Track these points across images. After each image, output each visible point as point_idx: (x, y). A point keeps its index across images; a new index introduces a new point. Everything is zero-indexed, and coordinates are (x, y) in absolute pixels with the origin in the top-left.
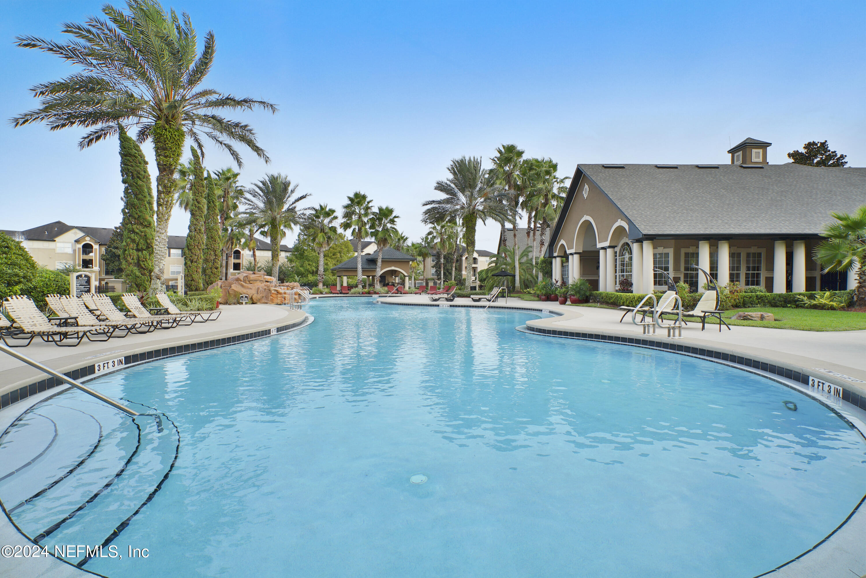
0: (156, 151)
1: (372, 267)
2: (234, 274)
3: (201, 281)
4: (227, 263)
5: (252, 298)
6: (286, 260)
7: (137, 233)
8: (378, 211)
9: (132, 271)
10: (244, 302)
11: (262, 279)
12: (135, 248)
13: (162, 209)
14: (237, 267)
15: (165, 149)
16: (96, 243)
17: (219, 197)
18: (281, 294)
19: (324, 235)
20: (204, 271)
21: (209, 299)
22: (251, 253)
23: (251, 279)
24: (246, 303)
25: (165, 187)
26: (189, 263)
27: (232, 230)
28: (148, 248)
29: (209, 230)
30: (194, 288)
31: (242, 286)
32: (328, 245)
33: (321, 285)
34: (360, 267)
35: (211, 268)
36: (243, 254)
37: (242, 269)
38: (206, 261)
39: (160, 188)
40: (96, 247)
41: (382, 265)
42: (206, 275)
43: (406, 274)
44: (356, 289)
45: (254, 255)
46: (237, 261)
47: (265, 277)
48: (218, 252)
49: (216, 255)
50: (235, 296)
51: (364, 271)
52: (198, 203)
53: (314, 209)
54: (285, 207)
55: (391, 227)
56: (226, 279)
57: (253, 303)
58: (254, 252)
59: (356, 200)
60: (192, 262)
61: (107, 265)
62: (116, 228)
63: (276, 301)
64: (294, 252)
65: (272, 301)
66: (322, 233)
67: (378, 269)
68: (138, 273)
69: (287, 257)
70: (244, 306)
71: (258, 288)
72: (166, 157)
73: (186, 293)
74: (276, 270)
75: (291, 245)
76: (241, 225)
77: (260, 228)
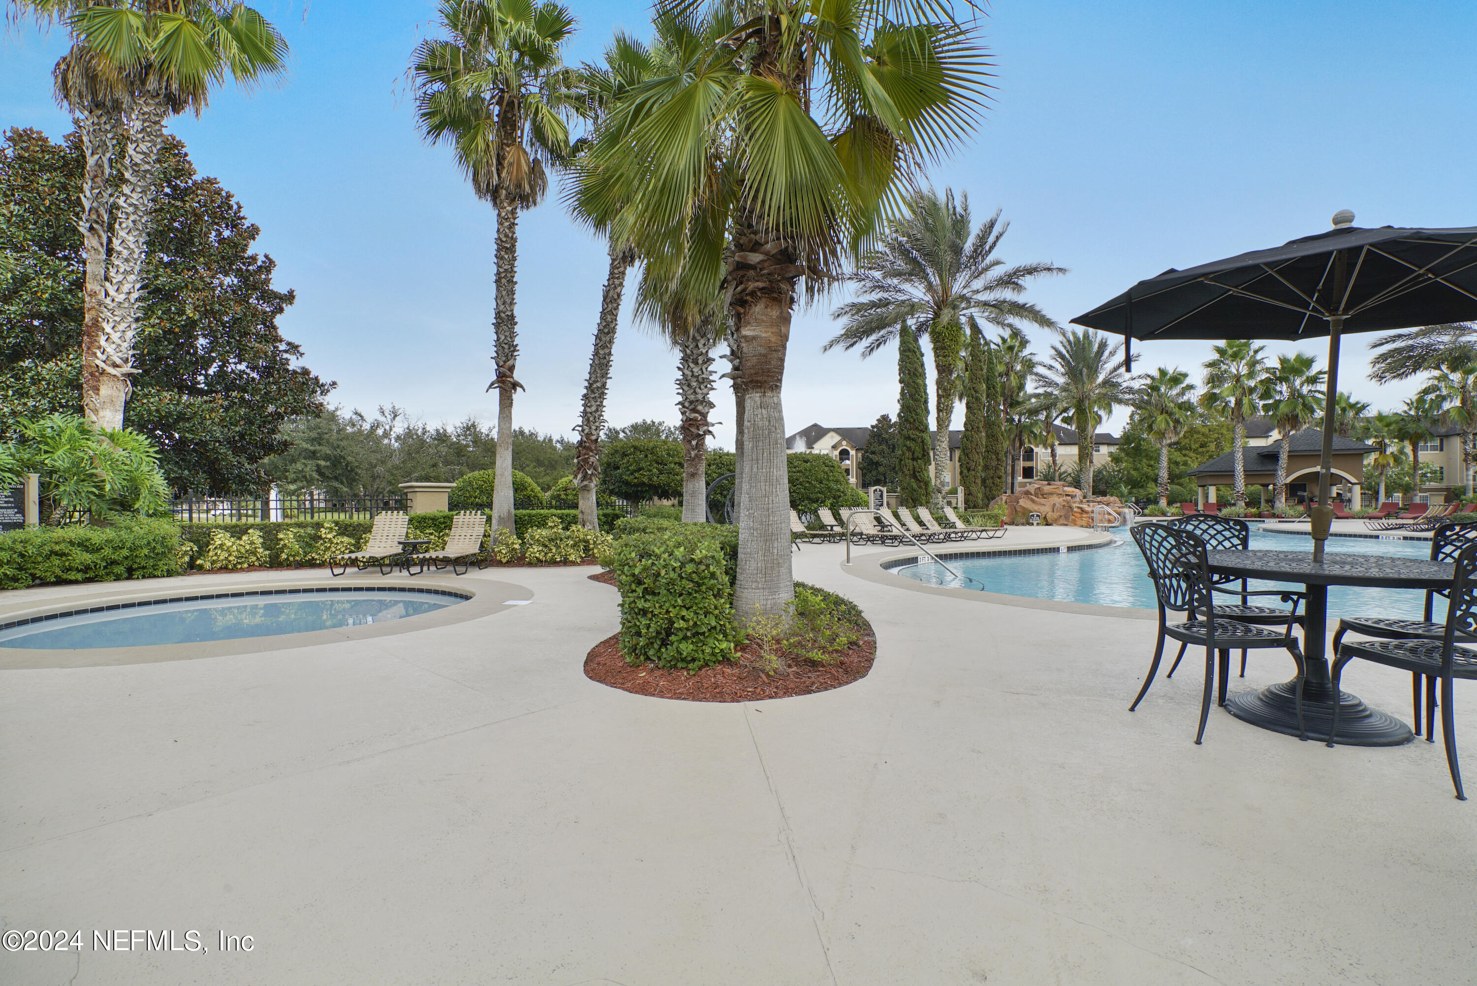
0: (935, 352)
1: (1270, 467)
2: (1023, 485)
3: (980, 495)
4: (1013, 467)
5: (1045, 518)
6: (1110, 459)
7: (913, 440)
8: (1279, 366)
9: (909, 484)
10: (1035, 523)
11: (1061, 492)
12: (911, 457)
13: (943, 415)
14: (1028, 473)
15: (943, 348)
16: (852, 447)
17: (1001, 375)
18: (1087, 512)
19: (1168, 418)
20: (984, 481)
21: (993, 517)
22: (1049, 450)
23: (1045, 491)
24: (1038, 524)
25: (945, 390)
26: (965, 471)
27: (1019, 420)
28: (924, 455)
29: (989, 425)
30: (972, 505)
31: (1033, 501)
32: (1177, 433)
33: (1163, 502)
34: (1239, 468)
35: (992, 478)
36: (1037, 453)
37: (1037, 476)
38: (986, 468)
39: (940, 392)
40: (852, 453)
41: (1289, 464)
42: (985, 487)
43: (1353, 480)
44: (1233, 508)
45: (1053, 455)
46: (1028, 464)
47: (1066, 488)
48: (1002, 455)
49: (998, 460)
50: (1024, 514)
51: (1249, 475)
52: (976, 392)
53: (1149, 376)
54: (1101, 378)
55: (1310, 391)
56: (1012, 492)
57: (1047, 525)
58: (1053, 450)
59: (1230, 352)
60: (969, 470)
61: (864, 475)
62: (873, 427)
63: (1079, 522)
64: (1123, 444)
65: (1074, 523)
66: (1164, 415)
67: (1281, 473)
68: (915, 486)
69: (1111, 454)
70: (1035, 528)
71: (1054, 505)
72: (945, 357)
73: (966, 509)
74: (1088, 478)
75: (1117, 434)
76: (1034, 412)
77: (1061, 414)
